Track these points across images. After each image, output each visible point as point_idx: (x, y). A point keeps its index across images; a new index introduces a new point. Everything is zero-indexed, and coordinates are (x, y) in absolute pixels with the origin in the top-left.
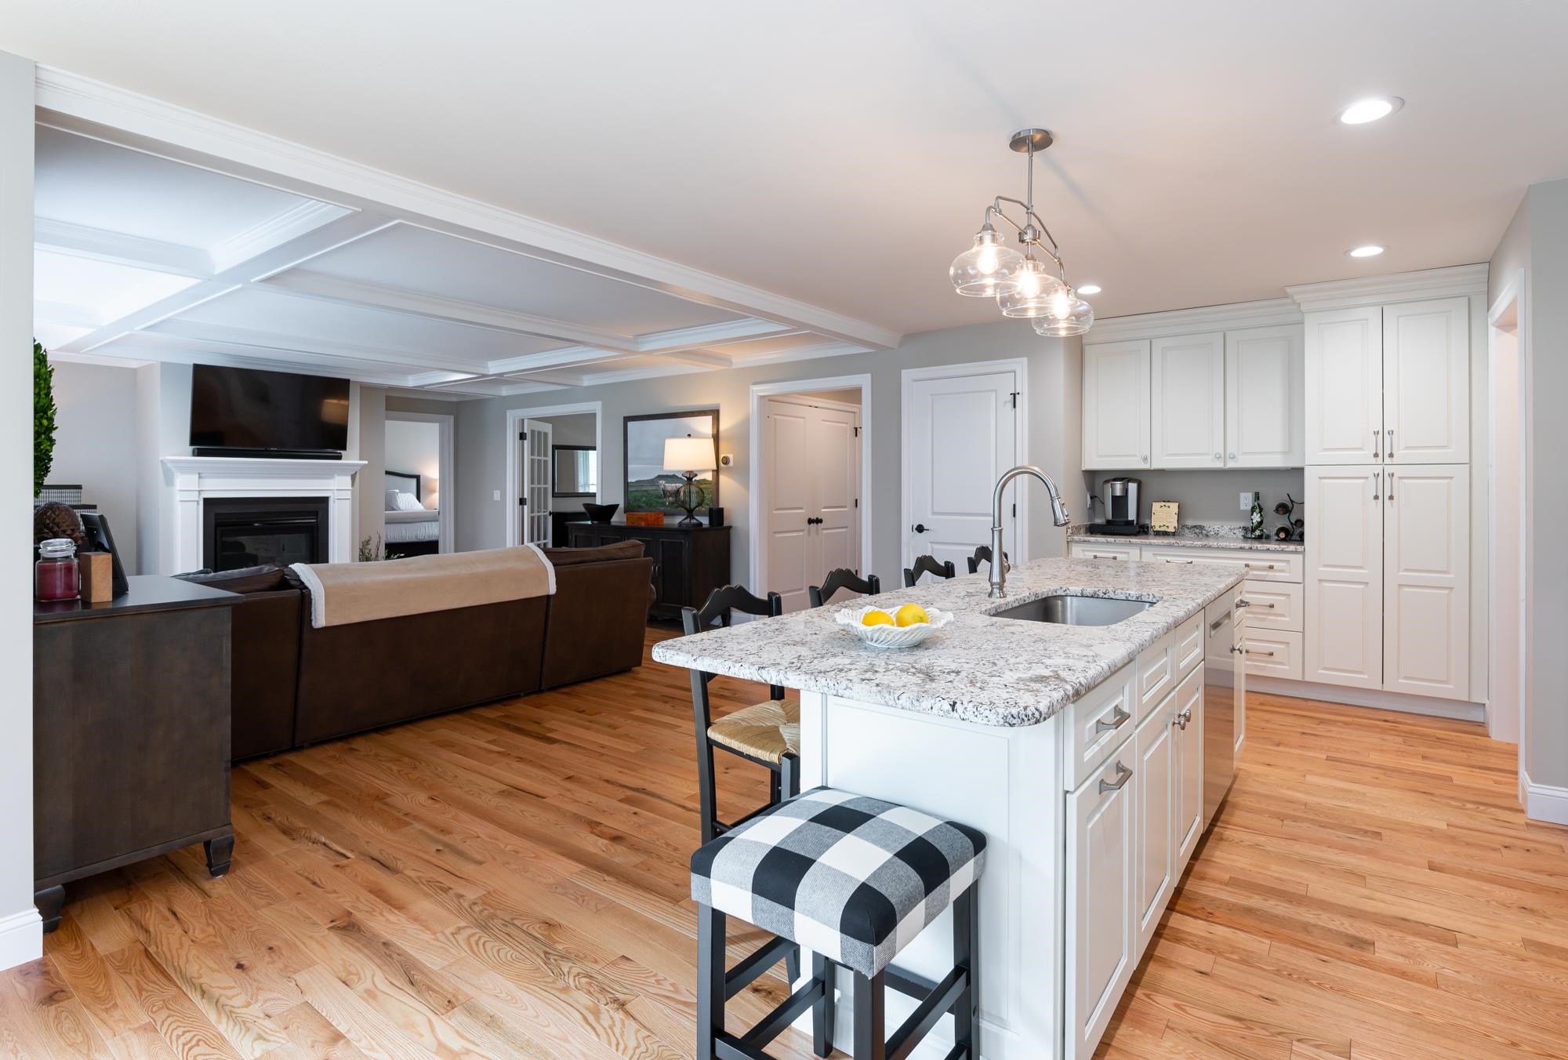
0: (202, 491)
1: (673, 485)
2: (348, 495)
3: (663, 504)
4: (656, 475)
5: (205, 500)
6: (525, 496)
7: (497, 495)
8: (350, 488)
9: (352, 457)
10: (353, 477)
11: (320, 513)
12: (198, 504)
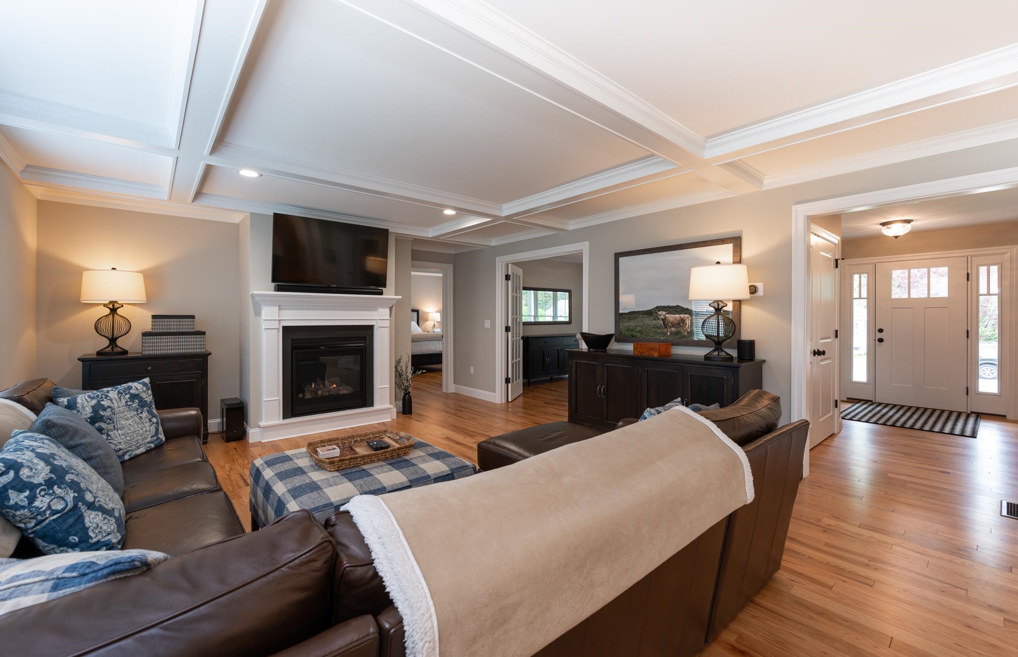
0: (280, 320)
1: (677, 316)
2: (387, 324)
3: (665, 334)
4: (655, 306)
5: (284, 328)
6: (510, 325)
7: (487, 324)
8: (389, 318)
9: (389, 293)
10: (391, 309)
11: (367, 338)
12: (278, 331)
